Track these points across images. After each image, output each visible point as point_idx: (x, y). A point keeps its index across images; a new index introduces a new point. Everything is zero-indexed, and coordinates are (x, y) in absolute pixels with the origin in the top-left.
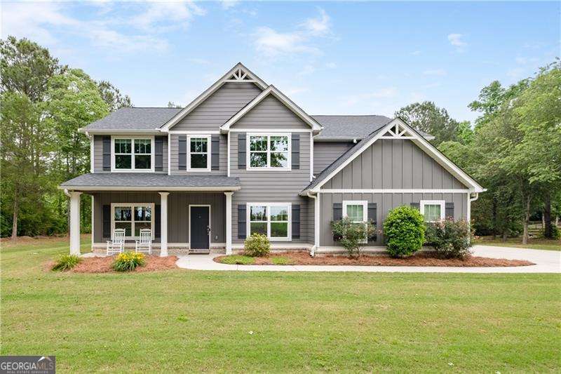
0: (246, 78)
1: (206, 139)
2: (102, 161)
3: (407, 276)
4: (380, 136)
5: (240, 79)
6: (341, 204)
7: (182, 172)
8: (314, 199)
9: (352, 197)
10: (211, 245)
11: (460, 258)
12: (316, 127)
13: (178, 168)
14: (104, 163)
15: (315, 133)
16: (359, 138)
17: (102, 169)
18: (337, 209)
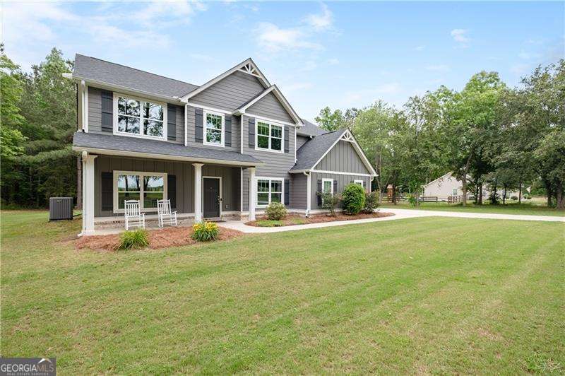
0: (254, 72)
1: (221, 117)
2: (100, 120)
3: (350, 227)
4: (340, 138)
5: (249, 72)
6: (321, 181)
7: (198, 145)
8: (306, 176)
9: (326, 176)
10: (222, 213)
11: (370, 213)
12: (300, 124)
13: (194, 140)
14: (103, 122)
15: (298, 128)
16: (314, 135)
17: (100, 129)
18: (319, 184)
